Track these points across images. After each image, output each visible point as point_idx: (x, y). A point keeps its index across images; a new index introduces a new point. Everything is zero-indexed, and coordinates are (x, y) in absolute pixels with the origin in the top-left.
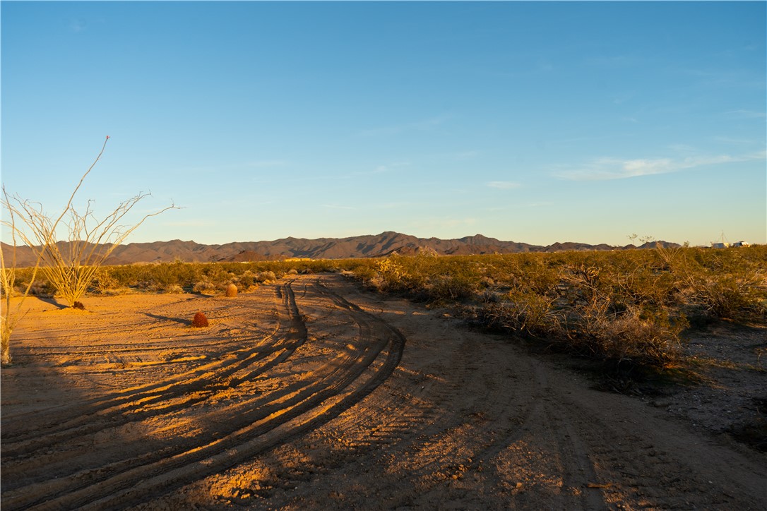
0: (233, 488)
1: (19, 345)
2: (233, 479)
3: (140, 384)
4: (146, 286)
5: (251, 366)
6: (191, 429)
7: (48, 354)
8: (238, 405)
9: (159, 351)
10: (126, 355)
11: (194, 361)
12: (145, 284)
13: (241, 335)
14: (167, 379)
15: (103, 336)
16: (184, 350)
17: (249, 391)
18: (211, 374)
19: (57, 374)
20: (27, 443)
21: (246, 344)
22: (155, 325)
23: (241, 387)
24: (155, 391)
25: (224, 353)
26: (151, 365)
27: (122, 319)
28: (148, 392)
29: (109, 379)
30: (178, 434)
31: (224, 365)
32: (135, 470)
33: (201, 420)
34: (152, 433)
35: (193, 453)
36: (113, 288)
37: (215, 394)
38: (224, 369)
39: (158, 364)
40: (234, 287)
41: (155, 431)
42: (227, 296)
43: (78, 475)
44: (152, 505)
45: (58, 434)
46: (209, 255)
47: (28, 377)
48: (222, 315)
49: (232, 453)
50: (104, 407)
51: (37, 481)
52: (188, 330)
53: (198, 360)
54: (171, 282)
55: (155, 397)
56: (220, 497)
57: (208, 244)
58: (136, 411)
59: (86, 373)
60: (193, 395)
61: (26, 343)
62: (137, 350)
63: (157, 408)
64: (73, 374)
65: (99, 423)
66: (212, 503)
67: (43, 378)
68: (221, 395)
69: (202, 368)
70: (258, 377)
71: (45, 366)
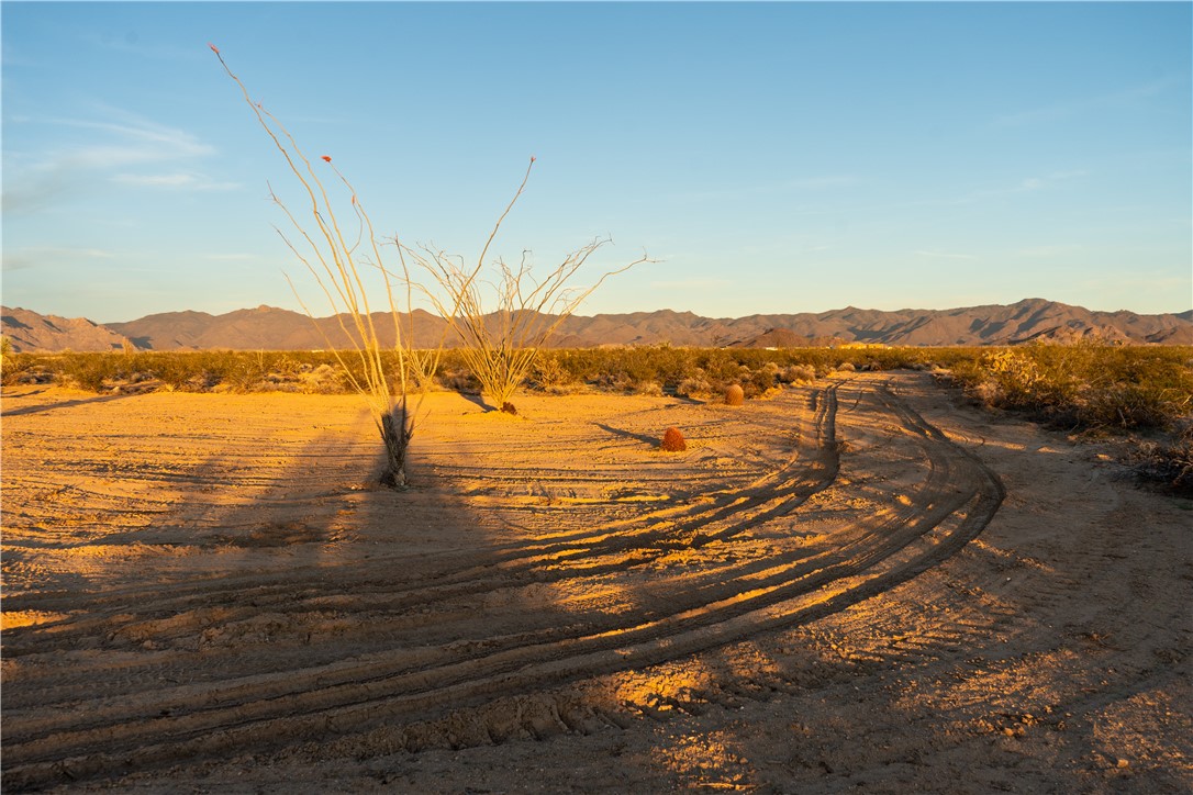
0: (651, 694)
1: (423, 461)
2: (653, 681)
3: (565, 530)
4: (610, 382)
5: (732, 517)
6: (617, 602)
7: (456, 477)
8: (695, 575)
9: (604, 483)
10: (556, 485)
11: (650, 502)
12: (608, 380)
13: (732, 468)
14: (604, 527)
15: (534, 456)
16: (641, 485)
17: (717, 556)
18: (668, 524)
19: (460, 505)
20: (403, 595)
21: (734, 481)
22: (609, 444)
23: (708, 548)
24: (583, 541)
25: (698, 494)
26: (588, 504)
27: (565, 432)
28: (573, 543)
29: (525, 519)
30: (598, 607)
31: (692, 512)
32: (526, 649)
33: (633, 592)
34: (563, 601)
35: (610, 637)
36: (563, 384)
37: (665, 556)
38: (690, 519)
39: (597, 503)
40: (738, 389)
41: (568, 600)
42: (726, 403)
43: (453, 645)
44: (534, 699)
45: (442, 588)
46: (716, 334)
47: (424, 506)
48: (711, 434)
49: (664, 644)
50: (509, 558)
51: (404, 646)
52: (655, 453)
53: (656, 502)
54: (646, 377)
55: (580, 551)
56: (630, 704)
57: (715, 318)
58: (549, 568)
59: (498, 508)
60: (634, 553)
61: (434, 459)
62: (574, 480)
63: (580, 567)
64: (480, 508)
65: (497, 580)
66: (617, 711)
67: (441, 509)
68: (674, 557)
69: (659, 514)
70: (738, 536)
71: (448, 493)
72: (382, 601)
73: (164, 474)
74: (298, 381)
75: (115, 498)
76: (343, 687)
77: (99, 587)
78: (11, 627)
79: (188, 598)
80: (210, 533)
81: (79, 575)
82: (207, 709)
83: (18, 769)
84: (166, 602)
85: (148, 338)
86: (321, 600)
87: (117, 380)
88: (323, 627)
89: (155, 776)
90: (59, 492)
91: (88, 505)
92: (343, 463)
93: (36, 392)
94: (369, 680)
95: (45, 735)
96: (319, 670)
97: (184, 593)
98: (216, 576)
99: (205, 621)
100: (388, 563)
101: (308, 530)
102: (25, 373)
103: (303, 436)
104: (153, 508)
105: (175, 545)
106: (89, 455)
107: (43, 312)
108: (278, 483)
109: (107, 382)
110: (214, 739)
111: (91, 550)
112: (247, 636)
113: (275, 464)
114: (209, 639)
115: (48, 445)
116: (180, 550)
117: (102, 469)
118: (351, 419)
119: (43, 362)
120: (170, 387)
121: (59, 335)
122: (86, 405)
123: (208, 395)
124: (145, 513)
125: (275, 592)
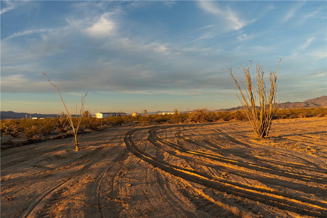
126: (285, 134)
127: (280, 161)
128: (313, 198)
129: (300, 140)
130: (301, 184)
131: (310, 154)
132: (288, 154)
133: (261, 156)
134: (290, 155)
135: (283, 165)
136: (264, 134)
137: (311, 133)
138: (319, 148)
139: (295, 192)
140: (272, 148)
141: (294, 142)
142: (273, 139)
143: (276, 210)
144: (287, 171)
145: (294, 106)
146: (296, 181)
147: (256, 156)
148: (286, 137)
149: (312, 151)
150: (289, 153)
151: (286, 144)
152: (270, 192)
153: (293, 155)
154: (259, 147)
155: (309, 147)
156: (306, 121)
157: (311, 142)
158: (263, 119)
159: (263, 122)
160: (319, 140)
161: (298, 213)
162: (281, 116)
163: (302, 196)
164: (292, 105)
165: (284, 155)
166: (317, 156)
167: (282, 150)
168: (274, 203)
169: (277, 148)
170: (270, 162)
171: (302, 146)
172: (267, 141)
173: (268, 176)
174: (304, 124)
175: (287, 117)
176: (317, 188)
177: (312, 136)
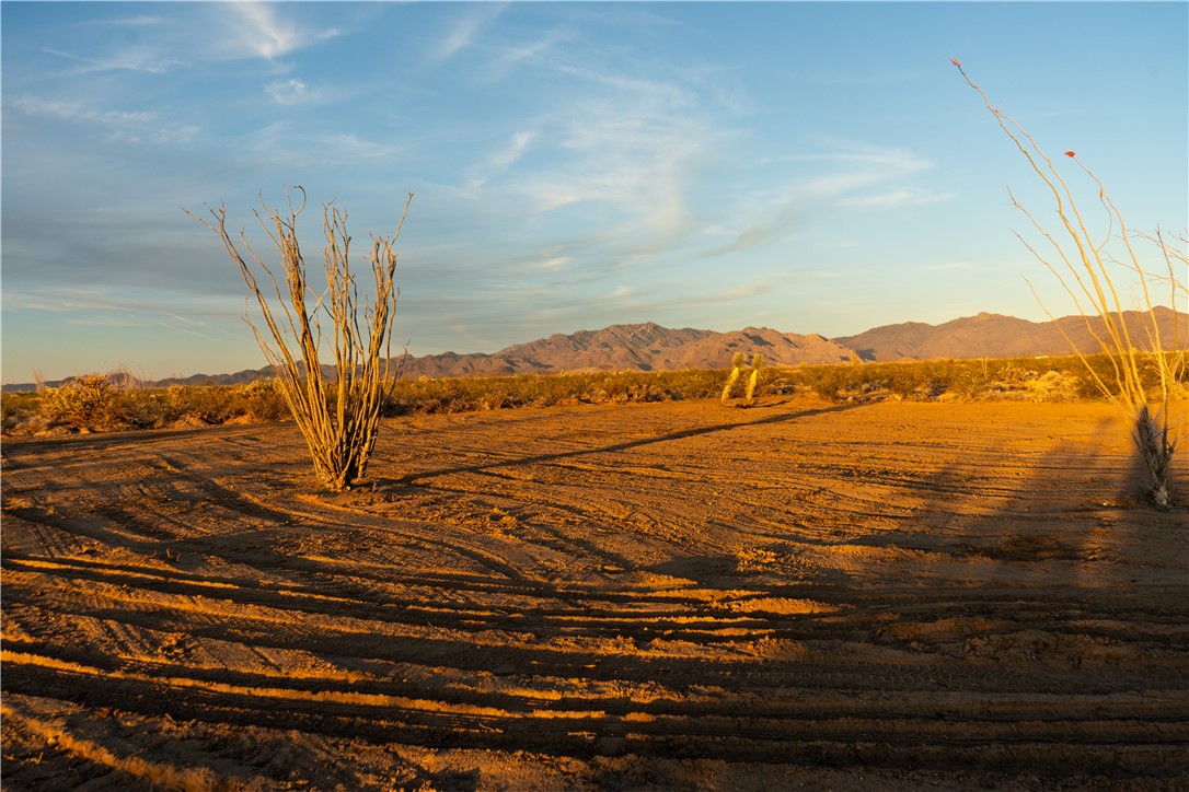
72: (1161, 633)
73: (905, 481)
74: (1024, 389)
75: (863, 501)
76: (1129, 722)
77: (861, 584)
78: (793, 612)
79: (946, 605)
80: (957, 541)
81: (842, 571)
82: (982, 720)
83: (819, 743)
84: (926, 606)
85: (872, 351)
86: (1088, 623)
87: (848, 390)
88: (1095, 652)
89: (942, 777)
90: (815, 493)
91: (841, 507)
92: (1088, 477)
93: (783, 402)
94: (1161, 720)
95: (836, 717)
96: (1098, 699)
97: (941, 599)
98: (970, 586)
99: (967, 630)
100: (1162, 590)
101: (1061, 546)
102: (772, 386)
103: (1039, 447)
104: (899, 513)
105: (926, 551)
106: (835, 461)
107: (783, 331)
108: (1018, 495)
109: (841, 393)
110: (994, 751)
111: (849, 549)
112: (1011, 651)
113: (1013, 475)
114: (973, 648)
115: (800, 450)
116: (931, 556)
117: (848, 474)
118: (1091, 429)
119: (784, 375)
120: (898, 397)
121: (796, 351)
122: (826, 414)
123: (934, 403)
124: (892, 517)
125: (1034, 609)
126: (427, 467)
127: (395, 567)
128: (486, 683)
129: (473, 489)
130: (456, 643)
131: (498, 534)
132: (427, 541)
133: (331, 554)
134: (433, 542)
135: (404, 582)
136: (352, 472)
137: (509, 463)
138: (526, 512)
139: (432, 672)
140: (375, 522)
141: (453, 497)
142: (384, 488)
143: (356, 751)
144: (416, 602)
145: (470, 368)
146: (440, 634)
147: (310, 558)
148: (427, 481)
149: (505, 525)
150: (430, 536)
151: (424, 505)
152: (345, 687)
153: (444, 541)
154: (327, 520)
155: (496, 510)
156: (500, 422)
157: (504, 493)
158: (348, 417)
159: (346, 424)
160: (532, 485)
161: (429, 748)
162: (419, 403)
163: (451, 685)
164: (463, 363)
165: (414, 547)
166: (519, 541)
167: (409, 526)
168: (355, 724)
169: (391, 522)
170: (361, 576)
171: (478, 509)
172: (362, 497)
173: (346, 627)
174: (492, 432)
175: (440, 409)
176: (504, 647)
177: (511, 474)
